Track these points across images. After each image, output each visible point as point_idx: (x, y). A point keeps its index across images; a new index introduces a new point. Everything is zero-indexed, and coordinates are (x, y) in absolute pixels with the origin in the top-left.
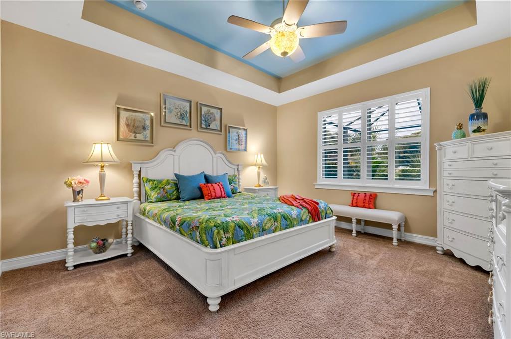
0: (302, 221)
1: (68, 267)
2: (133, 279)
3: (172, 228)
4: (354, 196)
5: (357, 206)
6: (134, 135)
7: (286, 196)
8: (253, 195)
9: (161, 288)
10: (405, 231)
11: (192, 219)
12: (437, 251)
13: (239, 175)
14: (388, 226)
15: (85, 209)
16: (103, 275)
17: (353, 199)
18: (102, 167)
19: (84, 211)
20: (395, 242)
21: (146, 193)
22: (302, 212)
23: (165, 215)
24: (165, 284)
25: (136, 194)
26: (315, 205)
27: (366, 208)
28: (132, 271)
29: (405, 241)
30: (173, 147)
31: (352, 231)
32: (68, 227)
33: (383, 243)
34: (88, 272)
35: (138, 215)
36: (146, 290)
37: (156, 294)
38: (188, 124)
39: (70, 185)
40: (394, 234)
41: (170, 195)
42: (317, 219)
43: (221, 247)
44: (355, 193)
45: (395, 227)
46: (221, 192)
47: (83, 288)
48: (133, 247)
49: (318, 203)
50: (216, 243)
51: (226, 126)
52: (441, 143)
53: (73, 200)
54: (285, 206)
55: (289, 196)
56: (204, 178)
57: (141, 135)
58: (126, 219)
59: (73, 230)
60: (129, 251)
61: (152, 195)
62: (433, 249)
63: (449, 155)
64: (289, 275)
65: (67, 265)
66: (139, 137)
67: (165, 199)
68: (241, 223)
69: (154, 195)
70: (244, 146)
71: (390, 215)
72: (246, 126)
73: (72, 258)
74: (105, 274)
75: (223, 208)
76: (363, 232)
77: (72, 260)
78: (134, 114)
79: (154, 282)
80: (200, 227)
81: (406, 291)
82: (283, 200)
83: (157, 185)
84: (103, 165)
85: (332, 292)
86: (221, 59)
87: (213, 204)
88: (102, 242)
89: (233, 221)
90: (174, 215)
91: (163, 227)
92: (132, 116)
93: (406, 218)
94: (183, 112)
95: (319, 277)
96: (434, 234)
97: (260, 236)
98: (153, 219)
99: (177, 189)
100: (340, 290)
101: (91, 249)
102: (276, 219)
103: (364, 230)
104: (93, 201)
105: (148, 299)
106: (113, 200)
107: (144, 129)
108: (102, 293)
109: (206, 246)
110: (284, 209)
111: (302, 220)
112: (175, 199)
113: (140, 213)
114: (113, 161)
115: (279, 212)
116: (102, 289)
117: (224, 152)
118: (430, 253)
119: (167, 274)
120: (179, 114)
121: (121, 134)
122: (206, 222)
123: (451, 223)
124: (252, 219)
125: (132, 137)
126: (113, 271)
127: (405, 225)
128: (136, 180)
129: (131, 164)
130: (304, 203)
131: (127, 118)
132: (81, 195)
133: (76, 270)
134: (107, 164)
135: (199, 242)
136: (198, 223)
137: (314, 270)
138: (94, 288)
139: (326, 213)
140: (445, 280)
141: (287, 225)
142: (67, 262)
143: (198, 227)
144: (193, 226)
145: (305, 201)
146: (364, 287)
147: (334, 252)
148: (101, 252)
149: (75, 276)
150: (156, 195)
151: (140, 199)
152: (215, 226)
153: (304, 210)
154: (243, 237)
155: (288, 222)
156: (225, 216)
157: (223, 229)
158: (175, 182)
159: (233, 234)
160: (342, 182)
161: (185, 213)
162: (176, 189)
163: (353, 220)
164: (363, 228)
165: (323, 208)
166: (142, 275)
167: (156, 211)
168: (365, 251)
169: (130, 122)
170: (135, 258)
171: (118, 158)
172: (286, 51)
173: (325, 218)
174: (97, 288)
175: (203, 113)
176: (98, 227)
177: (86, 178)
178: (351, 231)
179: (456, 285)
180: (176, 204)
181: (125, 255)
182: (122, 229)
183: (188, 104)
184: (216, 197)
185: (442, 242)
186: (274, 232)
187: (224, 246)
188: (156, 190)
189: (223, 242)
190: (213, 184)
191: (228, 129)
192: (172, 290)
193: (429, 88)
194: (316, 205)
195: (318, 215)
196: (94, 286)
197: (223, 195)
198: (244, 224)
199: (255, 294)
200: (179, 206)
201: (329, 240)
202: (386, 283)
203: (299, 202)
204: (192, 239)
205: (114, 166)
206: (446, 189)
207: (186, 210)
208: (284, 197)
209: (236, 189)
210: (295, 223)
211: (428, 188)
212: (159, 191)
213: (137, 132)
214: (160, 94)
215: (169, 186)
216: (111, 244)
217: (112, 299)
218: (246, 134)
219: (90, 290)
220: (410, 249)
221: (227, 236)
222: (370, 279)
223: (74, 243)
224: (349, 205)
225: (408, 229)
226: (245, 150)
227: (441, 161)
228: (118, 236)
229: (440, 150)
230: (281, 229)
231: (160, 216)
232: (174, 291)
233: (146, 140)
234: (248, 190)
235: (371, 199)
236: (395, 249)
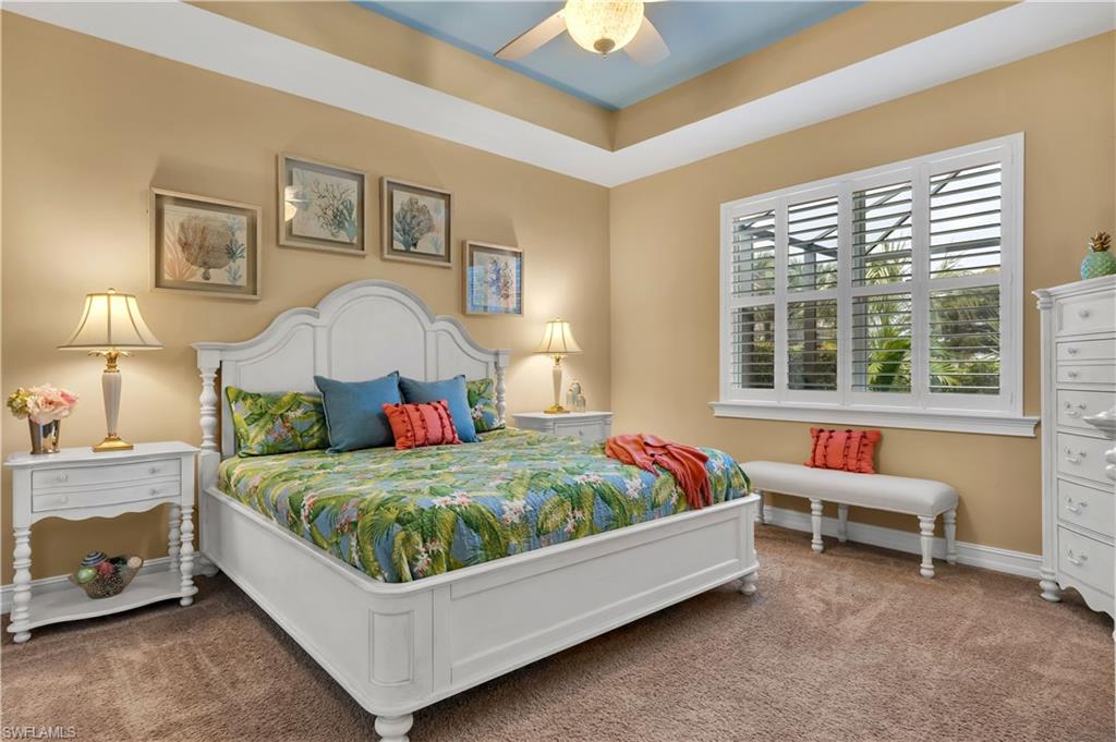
0: (654, 508)
1: (15, 634)
2: (186, 665)
3: (293, 526)
4: (818, 437)
5: (826, 467)
6: (203, 270)
7: (622, 438)
8: (535, 435)
9: (259, 691)
10: (958, 538)
11: (342, 500)
12: (1043, 591)
13: (499, 379)
14: (909, 523)
15: (61, 474)
16: (109, 654)
17: (816, 445)
18: (112, 360)
19: (59, 480)
20: (927, 568)
21: (236, 434)
22: (657, 483)
23: (278, 491)
24: (272, 680)
25: (207, 435)
26: (695, 464)
27: (849, 470)
28: (186, 646)
29: (957, 563)
30: (313, 304)
31: (812, 534)
32: (15, 526)
33: (896, 569)
34: (67, 648)
35: (213, 490)
36: (218, 697)
37: (243, 709)
38: (355, 241)
39: (20, 410)
40: (925, 544)
41: (301, 436)
42: (701, 502)
43: (415, 577)
44: (821, 431)
45: (927, 525)
46: (443, 427)
47: (48, 689)
48: (197, 580)
49: (704, 459)
50: (401, 567)
51: (463, 244)
52: (1050, 290)
53: (31, 450)
54: (612, 465)
55: (628, 438)
56: (397, 389)
57: (223, 270)
58: (176, 501)
59: (29, 533)
60: (186, 590)
61: (252, 435)
62: (1032, 585)
63: (1072, 324)
64: (617, 656)
65: (10, 629)
66: (218, 276)
67: (290, 448)
68: (473, 512)
69: (256, 436)
70: (513, 300)
71: (912, 491)
72: (519, 243)
73: (25, 609)
74: (113, 654)
75: (438, 471)
76: (842, 538)
77: (25, 615)
78: (202, 213)
79: (242, 676)
80: (359, 525)
81: (935, 705)
82: (611, 448)
83: (266, 407)
84: (113, 354)
85: (727, 704)
86: (444, 59)
87: (415, 462)
88: (111, 567)
89: (451, 507)
90: (299, 492)
91: (273, 525)
92: (196, 218)
93: (960, 500)
94: (341, 207)
95: (699, 664)
96: (1033, 544)
97: (530, 550)
98: (250, 503)
99: (322, 420)
100: (749, 700)
101: (80, 584)
102: (579, 502)
103: (846, 533)
104: (86, 454)
105: (220, 720)
106: (140, 450)
107: (231, 253)
108: (98, 703)
109: (374, 577)
110: (607, 473)
111: (654, 505)
112: (316, 447)
113: (218, 486)
114: (141, 343)
115: (589, 484)
116: (99, 692)
117: (460, 318)
118: (1022, 599)
119: (282, 654)
120: (330, 213)
121: (166, 268)
122: (377, 509)
123: (1077, 512)
124: (508, 502)
125: (198, 278)
126: (134, 645)
127: (954, 520)
128: (208, 394)
129: (196, 352)
130: (665, 458)
131: (182, 226)
132: (52, 435)
133: (37, 643)
134: (124, 351)
135: (358, 563)
136: (355, 514)
137: (689, 642)
138: (78, 692)
139: (729, 486)
140: (1050, 673)
141: (609, 518)
142: (11, 619)
143: (356, 524)
144: (343, 521)
145: (669, 454)
146: (818, 690)
147: (753, 594)
148: (108, 594)
149: (30, 658)
150: (262, 437)
151: (219, 449)
152: (398, 520)
153: (664, 476)
154: (479, 552)
155: (612, 510)
156: (434, 492)
157: (421, 529)
158: (318, 400)
159: (450, 544)
160: (784, 400)
161: (329, 486)
162: (318, 421)
163: (813, 506)
164: (843, 529)
165: (719, 473)
166: (212, 657)
167: (256, 481)
168: (839, 591)
169: (191, 233)
170: (201, 609)
171: (153, 334)
172: (607, 36)
173: (726, 499)
174: (85, 689)
175: (397, 209)
176: (96, 524)
177: (66, 392)
178: (809, 537)
179: (1081, 689)
180: (314, 460)
181: (175, 602)
182: (169, 530)
183: (354, 185)
184: (427, 442)
185: (1056, 568)
186: (572, 537)
187: (424, 577)
188: (262, 422)
189: (420, 563)
190: (421, 406)
191: (469, 252)
192: (288, 698)
193: (1022, 134)
194: (701, 464)
195: (702, 491)
196: (77, 686)
197: (449, 436)
198: (482, 513)
199: (515, 709)
200: (322, 467)
201: (736, 560)
202: (882, 680)
203: (652, 455)
204: (340, 556)
205: (144, 355)
206: (1064, 417)
207: (336, 476)
208: (615, 443)
209: (491, 419)
210: (635, 513)
211: (1019, 415)
212: (270, 426)
213: (212, 261)
214: (277, 157)
215: (299, 412)
216: (134, 572)
217: (122, 722)
218: (520, 267)
219: (66, 695)
220: (967, 585)
221: (433, 547)
222: (840, 670)
223: (31, 569)
224: (806, 465)
225: (965, 532)
226: (519, 311)
227: (1051, 341)
228: (160, 548)
229: (1048, 308)
230: (591, 528)
231: (264, 494)
232: (293, 700)
233: (238, 283)
234: (525, 422)
235: (865, 445)
236: (927, 586)
